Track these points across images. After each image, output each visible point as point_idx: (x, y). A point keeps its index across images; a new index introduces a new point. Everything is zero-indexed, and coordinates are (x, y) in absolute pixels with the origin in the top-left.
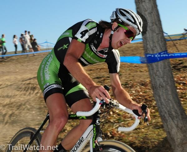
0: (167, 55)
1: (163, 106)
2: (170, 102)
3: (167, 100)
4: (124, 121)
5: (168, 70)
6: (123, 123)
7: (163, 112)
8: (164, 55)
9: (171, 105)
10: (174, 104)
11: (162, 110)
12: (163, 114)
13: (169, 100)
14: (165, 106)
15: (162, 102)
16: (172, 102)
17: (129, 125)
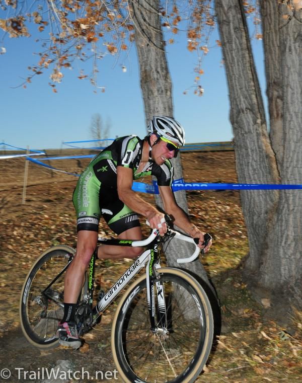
0: (182, 185)
1: (173, 253)
2: (182, 247)
3: (178, 245)
4: (113, 265)
5: (183, 204)
6: (111, 267)
7: (172, 260)
8: (179, 185)
9: (183, 251)
10: (188, 250)
11: (171, 257)
12: (172, 262)
13: (181, 244)
14: (175, 252)
15: (172, 247)
16: (184, 248)
17: (120, 271)
